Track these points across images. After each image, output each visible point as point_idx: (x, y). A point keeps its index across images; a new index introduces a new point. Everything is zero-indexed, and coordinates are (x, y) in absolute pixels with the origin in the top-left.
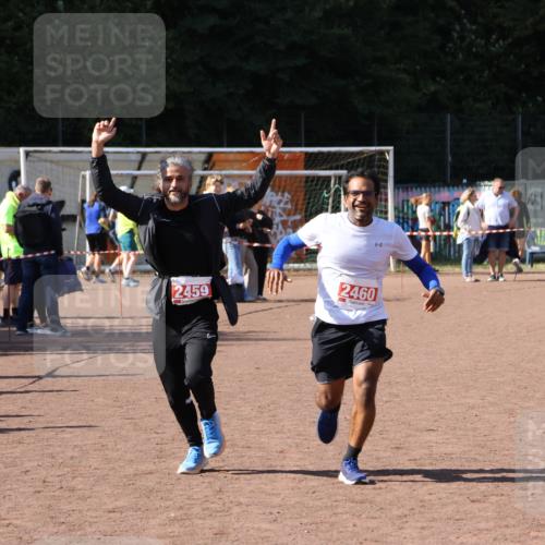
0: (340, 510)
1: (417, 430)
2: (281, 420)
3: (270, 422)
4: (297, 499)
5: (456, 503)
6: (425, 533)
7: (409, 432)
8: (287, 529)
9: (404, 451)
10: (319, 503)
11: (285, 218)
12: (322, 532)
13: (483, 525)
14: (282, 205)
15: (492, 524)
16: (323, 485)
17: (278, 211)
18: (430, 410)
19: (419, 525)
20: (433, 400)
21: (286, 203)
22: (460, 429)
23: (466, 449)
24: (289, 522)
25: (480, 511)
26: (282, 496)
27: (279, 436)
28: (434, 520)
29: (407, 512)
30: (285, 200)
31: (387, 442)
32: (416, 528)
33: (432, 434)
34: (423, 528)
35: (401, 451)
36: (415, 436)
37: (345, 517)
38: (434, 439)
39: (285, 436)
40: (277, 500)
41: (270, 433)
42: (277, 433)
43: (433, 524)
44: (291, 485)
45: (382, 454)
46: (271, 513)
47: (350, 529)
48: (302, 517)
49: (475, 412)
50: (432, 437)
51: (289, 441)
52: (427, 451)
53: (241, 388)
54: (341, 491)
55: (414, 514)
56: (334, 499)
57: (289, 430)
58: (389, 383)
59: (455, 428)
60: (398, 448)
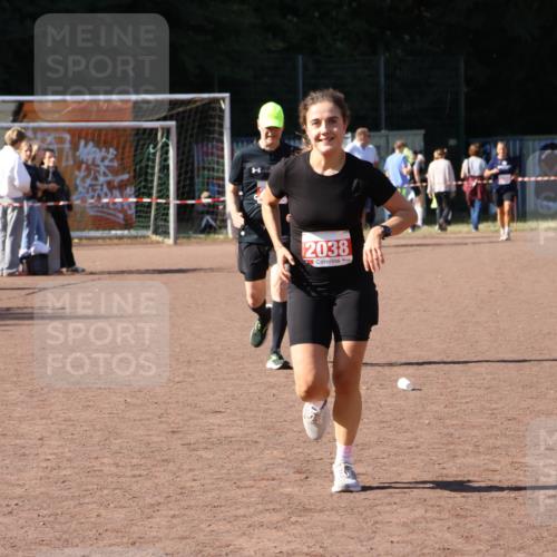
0: (87, 501)
1: (202, 413)
2: (51, 405)
3: (38, 406)
4: (43, 490)
5: (220, 489)
6: (174, 521)
7: (193, 414)
8: (21, 522)
9: (181, 435)
10: (66, 493)
11: (110, 178)
12: (60, 523)
13: (241, 512)
14: (107, 163)
15: (252, 510)
16: (77, 474)
17: (102, 169)
18: (224, 390)
19: (172, 513)
20: (232, 379)
21: (111, 160)
22: (251, 410)
23: (249, 431)
24: (24, 514)
25: (243, 496)
26: (27, 487)
27: (44, 421)
28: (189, 507)
29: (161, 500)
30: (110, 156)
31: (164, 426)
32: (166, 516)
33: (219, 416)
34: (174, 516)
35: (176, 436)
36: (197, 419)
37: (90, 507)
38: (218, 421)
39: (49, 422)
40: (19, 491)
41: (33, 419)
42: (42, 419)
43: (187, 512)
44: (41, 474)
45: (155, 439)
46: (8, 505)
47: (93, 520)
48: (42, 508)
49: (274, 391)
50: (217, 419)
51: (53, 428)
52: (206, 435)
53: (16, 370)
54: (95, 480)
55: (169, 502)
56: (84, 487)
57: (57, 416)
58: (189, 362)
59: (246, 409)
60: (173, 432)
